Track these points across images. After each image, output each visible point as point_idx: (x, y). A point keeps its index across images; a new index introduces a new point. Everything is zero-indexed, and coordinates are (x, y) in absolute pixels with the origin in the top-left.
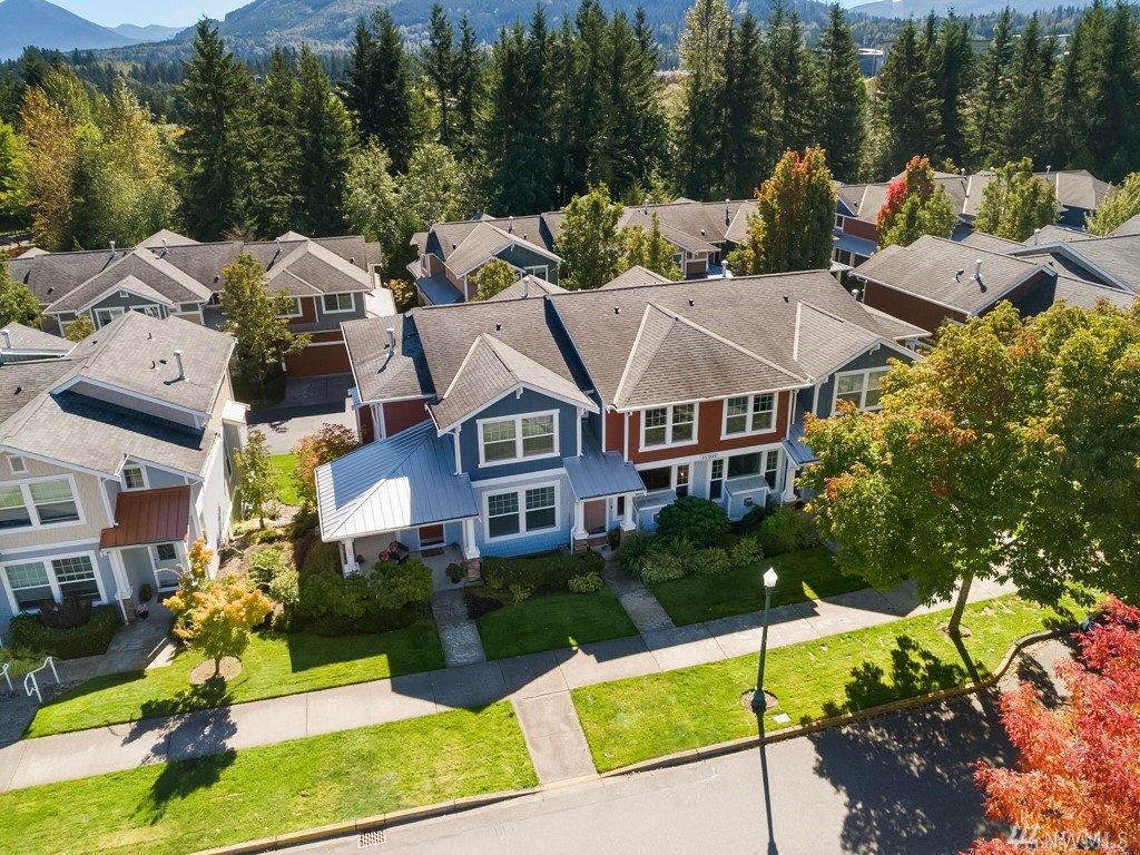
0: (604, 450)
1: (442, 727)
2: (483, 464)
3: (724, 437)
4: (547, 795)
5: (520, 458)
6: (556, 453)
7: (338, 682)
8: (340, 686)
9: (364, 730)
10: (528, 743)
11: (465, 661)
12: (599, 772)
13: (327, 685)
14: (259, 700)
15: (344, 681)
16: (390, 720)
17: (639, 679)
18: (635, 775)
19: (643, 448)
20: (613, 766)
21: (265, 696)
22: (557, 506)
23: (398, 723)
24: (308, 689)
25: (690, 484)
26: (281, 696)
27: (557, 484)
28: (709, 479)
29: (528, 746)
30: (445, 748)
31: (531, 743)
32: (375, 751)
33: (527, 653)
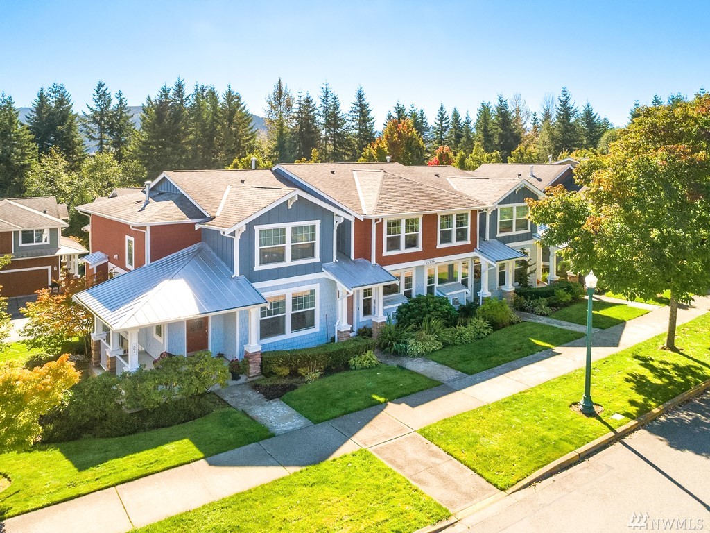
0: (352, 258)
1: (305, 485)
2: (258, 267)
3: (439, 246)
4: (467, 521)
5: (289, 262)
6: (317, 259)
7: (151, 469)
8: (157, 472)
9: (211, 507)
10: (409, 480)
11: (291, 428)
12: (502, 489)
13: (139, 474)
14: (49, 505)
15: (160, 468)
16: (239, 490)
17: (474, 412)
18: (539, 485)
19: (385, 253)
20: (513, 481)
21: (57, 499)
22: (317, 308)
23: (250, 491)
24: (114, 482)
25: (414, 289)
26: (80, 496)
27: (317, 287)
28: (426, 285)
29: (412, 482)
30: (323, 503)
31: (415, 480)
32: (237, 523)
33: (352, 412)
